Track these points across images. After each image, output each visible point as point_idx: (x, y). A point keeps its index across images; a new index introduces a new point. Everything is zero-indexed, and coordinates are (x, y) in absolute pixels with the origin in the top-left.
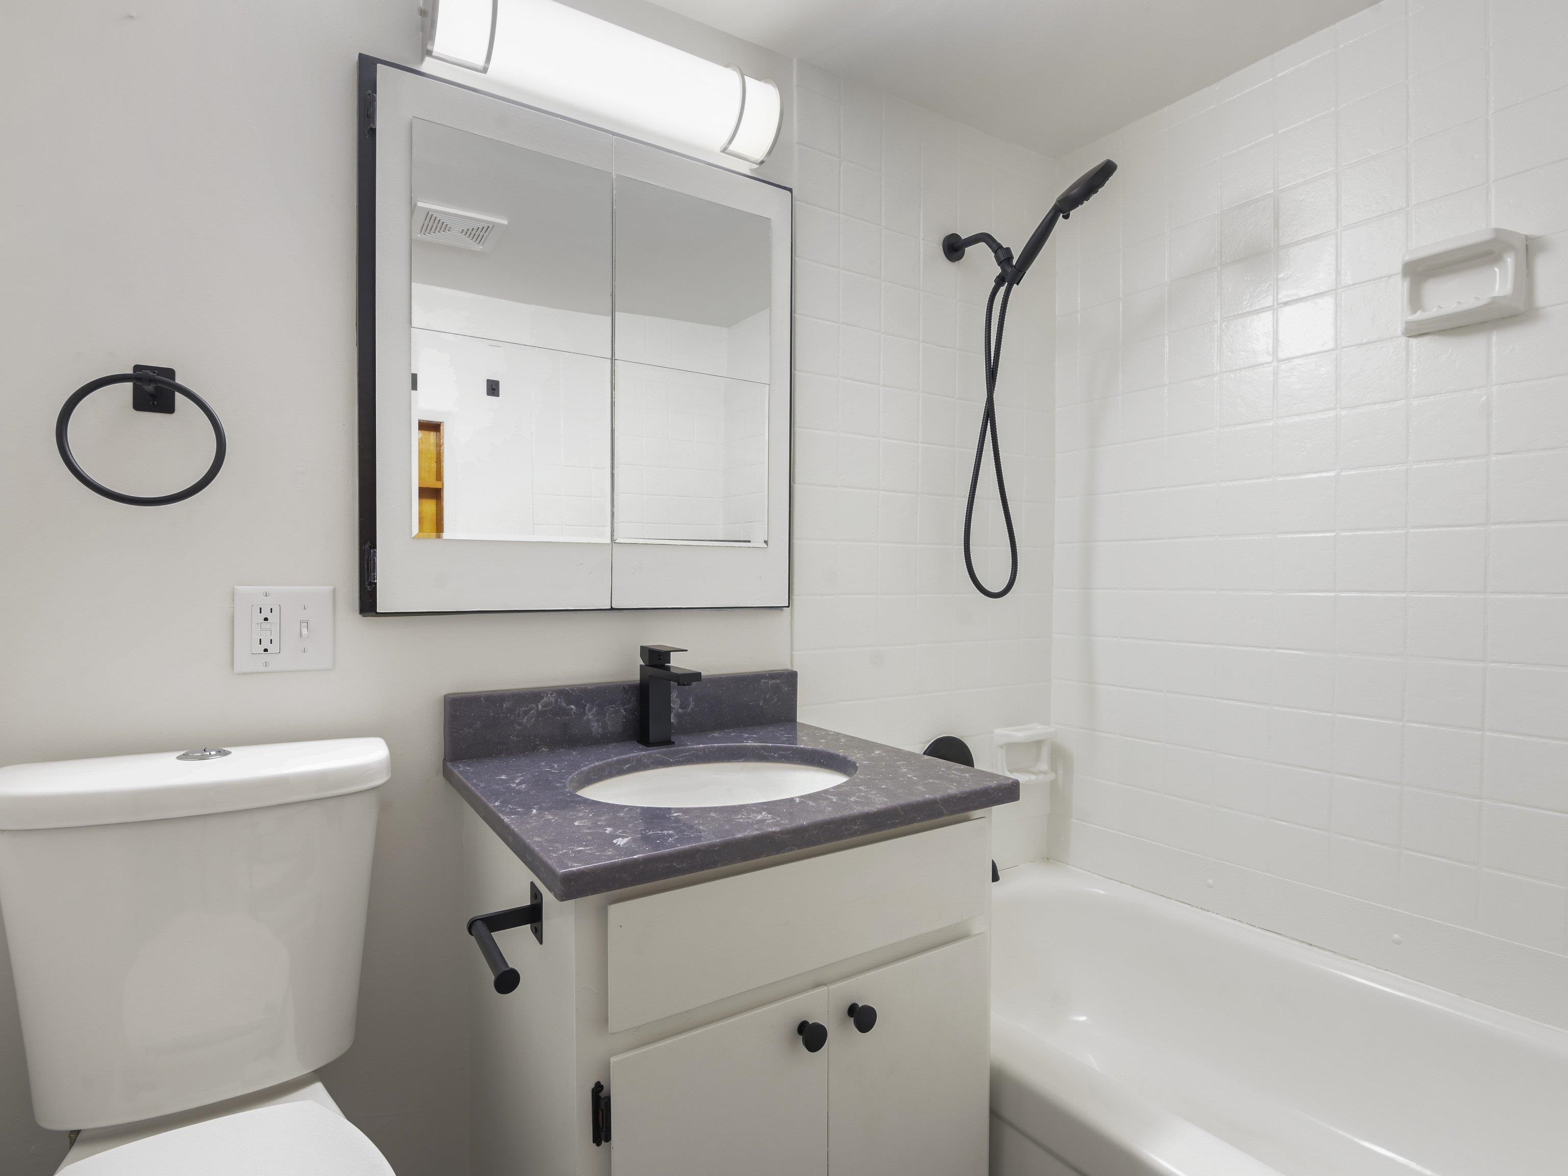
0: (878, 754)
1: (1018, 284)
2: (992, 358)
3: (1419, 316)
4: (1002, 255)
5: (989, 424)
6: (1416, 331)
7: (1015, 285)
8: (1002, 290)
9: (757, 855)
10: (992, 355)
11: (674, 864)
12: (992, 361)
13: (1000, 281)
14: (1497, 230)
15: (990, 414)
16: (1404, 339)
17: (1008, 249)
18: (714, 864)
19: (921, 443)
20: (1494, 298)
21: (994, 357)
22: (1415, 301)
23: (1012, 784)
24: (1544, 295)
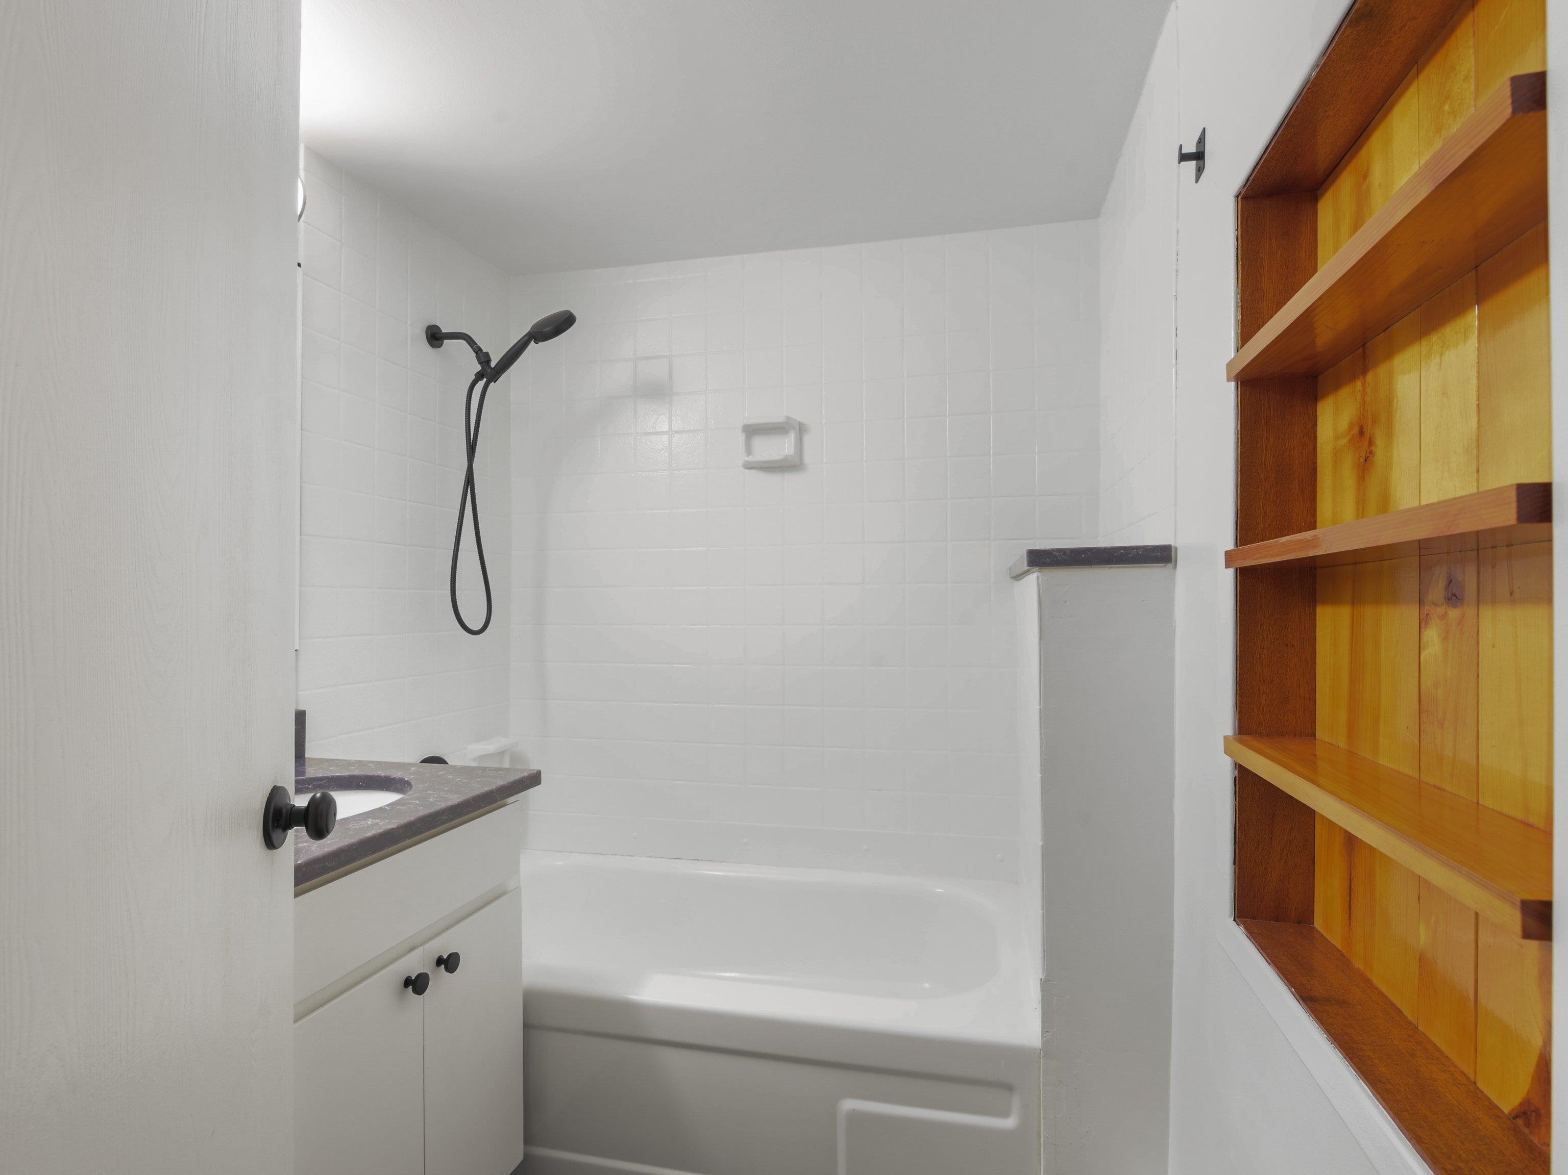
0: (414, 770)
1: (495, 382)
2: (472, 437)
3: (750, 458)
4: (483, 358)
5: (469, 488)
6: (749, 466)
7: (493, 383)
8: (481, 384)
9: (382, 849)
10: (472, 435)
11: (327, 864)
12: (472, 440)
13: (479, 376)
14: (788, 418)
15: (469, 481)
16: (742, 469)
17: (487, 354)
18: (353, 860)
19: (409, 501)
20: (787, 456)
21: (473, 436)
22: (749, 450)
23: (537, 773)
24: (808, 457)
